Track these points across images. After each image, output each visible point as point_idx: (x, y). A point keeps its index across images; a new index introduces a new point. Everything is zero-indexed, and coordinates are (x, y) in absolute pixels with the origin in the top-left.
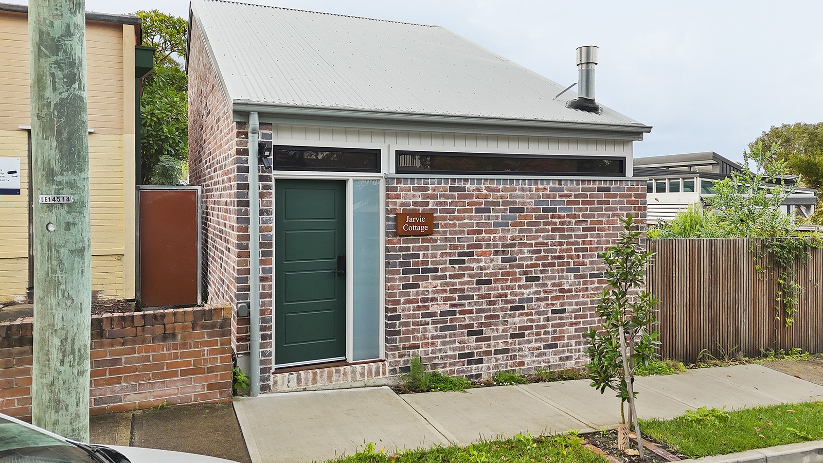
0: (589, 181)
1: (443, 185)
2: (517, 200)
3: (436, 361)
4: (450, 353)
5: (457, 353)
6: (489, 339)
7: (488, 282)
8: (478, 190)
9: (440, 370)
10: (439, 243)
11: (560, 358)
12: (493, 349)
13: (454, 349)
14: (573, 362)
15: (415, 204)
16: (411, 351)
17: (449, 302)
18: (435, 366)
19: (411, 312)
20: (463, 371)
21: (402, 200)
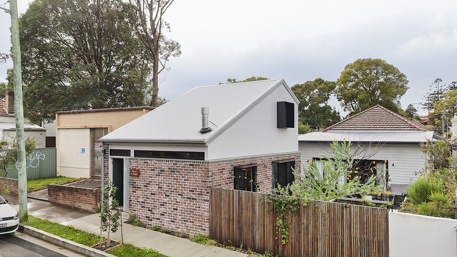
0: (186, 162)
1: (142, 161)
2: (163, 167)
3: (140, 217)
4: (143, 215)
5: (145, 216)
6: (154, 213)
7: (154, 194)
8: (151, 163)
9: (141, 220)
10: (141, 179)
11: (176, 227)
12: (155, 217)
13: (144, 214)
14: (180, 230)
15: (135, 166)
16: (134, 212)
17: (143, 199)
18: (140, 218)
19: (134, 200)
20: (147, 222)
21: (132, 165)
